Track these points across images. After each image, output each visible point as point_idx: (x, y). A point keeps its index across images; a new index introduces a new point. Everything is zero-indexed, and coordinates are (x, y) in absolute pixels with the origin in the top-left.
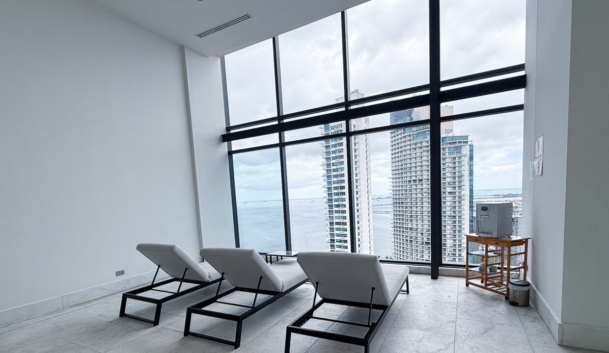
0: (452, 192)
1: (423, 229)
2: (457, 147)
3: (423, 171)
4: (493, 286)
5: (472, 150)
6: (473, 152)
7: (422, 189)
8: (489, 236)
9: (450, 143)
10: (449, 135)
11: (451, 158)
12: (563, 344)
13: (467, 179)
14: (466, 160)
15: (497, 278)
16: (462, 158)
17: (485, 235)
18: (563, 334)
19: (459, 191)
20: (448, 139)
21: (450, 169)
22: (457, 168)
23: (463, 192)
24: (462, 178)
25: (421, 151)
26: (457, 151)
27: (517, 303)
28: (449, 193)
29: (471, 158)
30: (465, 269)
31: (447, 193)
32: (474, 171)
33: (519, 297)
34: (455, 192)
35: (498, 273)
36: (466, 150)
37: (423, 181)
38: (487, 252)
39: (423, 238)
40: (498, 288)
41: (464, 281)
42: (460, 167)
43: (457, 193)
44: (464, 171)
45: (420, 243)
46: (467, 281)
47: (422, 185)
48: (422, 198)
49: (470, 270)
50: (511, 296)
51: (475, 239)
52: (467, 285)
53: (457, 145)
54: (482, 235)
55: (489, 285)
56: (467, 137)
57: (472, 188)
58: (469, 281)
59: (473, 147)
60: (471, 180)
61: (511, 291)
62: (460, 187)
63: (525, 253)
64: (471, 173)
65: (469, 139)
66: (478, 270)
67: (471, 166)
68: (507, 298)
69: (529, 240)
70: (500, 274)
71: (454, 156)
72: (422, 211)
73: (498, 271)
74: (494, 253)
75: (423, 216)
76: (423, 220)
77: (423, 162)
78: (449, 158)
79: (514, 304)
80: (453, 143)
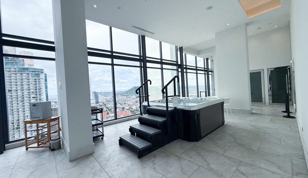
0: (35, 97)
1: (13, 120)
2: (37, 74)
3: (12, 85)
4: (43, 145)
5: (46, 77)
6: (47, 77)
7: (12, 96)
8: (39, 119)
9: (32, 71)
10: (31, 67)
11: (33, 79)
12: (71, 160)
13: (44, 90)
14: (43, 81)
15: (45, 140)
16: (40, 80)
17: (37, 119)
18: (71, 156)
19: (39, 96)
20: (30, 69)
21: (33, 85)
22: (37, 85)
23: (42, 97)
24: (41, 90)
25: (10, 73)
26: (37, 76)
27: (55, 149)
28: (33, 97)
29: (46, 80)
30: (25, 141)
31: (31, 98)
32: (48, 86)
33: (56, 145)
34: (37, 97)
35: (46, 136)
36: (42, 76)
37: (12, 91)
38: (38, 127)
39: (14, 126)
40: (45, 145)
41: (24, 148)
42: (40, 84)
43: (38, 97)
44: (42, 86)
45: (11, 129)
46: (26, 147)
47: (12, 93)
48: (12, 101)
49: (28, 140)
50: (51, 146)
51: (30, 122)
52: (27, 149)
53: (37, 73)
54: (34, 119)
55: (41, 144)
56: (43, 70)
57: (48, 95)
58: (28, 146)
59: (46, 75)
60: (46, 91)
61: (51, 144)
62: (40, 95)
63: (59, 124)
64: (46, 88)
65: (44, 71)
66: (34, 139)
67: (46, 84)
68: (50, 148)
69: (60, 117)
70: (47, 137)
71: (36, 78)
72: (13, 109)
73: (46, 135)
74: (42, 127)
75: (13, 112)
76: (13, 115)
77: (12, 80)
78: (32, 79)
79: (53, 150)
80: (34, 71)
